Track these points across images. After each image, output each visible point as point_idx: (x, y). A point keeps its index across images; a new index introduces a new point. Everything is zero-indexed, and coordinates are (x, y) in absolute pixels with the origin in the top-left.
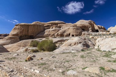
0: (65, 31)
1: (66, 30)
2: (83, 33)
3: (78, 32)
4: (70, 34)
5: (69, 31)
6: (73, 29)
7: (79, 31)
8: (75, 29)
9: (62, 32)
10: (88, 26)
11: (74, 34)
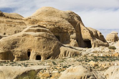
0: (16, 43)
1: (19, 40)
2: (62, 49)
3: (51, 48)
4: (29, 54)
5: (27, 43)
6: (39, 39)
7: (53, 45)
8: (43, 37)
9: (9, 46)
10: (67, 29)
11: (42, 52)
